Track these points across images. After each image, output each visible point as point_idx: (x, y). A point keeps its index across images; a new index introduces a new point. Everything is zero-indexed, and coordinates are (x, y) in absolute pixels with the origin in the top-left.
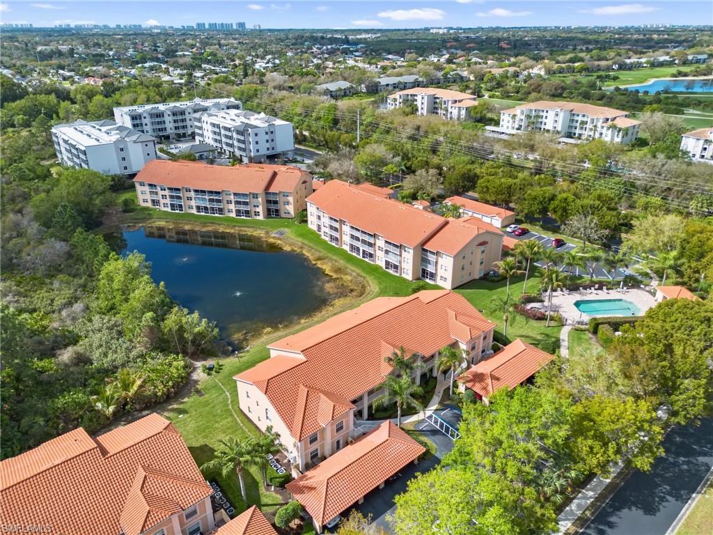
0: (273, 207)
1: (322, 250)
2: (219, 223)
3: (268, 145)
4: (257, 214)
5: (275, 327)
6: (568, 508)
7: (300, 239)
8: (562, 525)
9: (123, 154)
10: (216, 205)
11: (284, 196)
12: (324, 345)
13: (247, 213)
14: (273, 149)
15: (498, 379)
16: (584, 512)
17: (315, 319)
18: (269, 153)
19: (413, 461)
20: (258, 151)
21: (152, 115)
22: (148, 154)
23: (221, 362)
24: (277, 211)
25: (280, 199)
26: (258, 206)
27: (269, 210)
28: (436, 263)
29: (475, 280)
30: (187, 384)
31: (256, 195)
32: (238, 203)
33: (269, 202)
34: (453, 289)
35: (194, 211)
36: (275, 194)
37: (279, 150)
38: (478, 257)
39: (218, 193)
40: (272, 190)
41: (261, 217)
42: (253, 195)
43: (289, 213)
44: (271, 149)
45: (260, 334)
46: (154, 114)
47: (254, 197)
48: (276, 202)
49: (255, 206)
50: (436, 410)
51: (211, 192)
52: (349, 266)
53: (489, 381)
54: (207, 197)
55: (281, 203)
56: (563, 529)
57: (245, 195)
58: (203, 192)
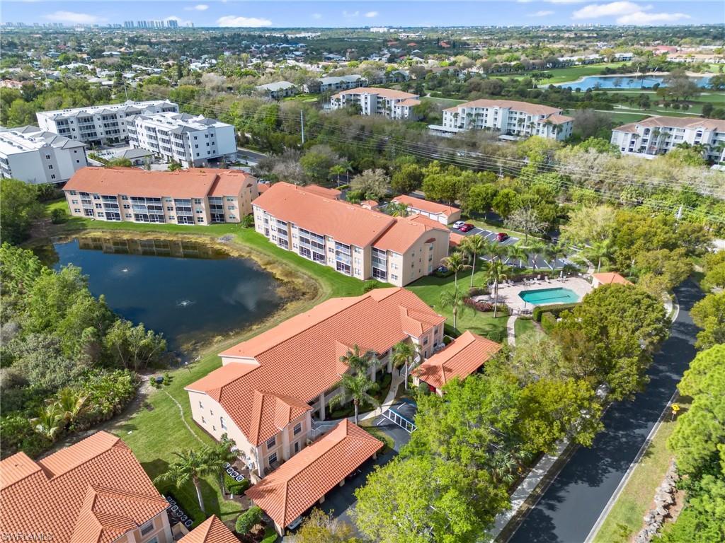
0: (217, 212)
1: (271, 254)
2: (161, 231)
3: (209, 148)
4: (200, 220)
5: (226, 335)
6: (519, 487)
7: (248, 244)
8: (515, 504)
9: (49, 162)
10: (156, 213)
11: (228, 200)
12: (277, 349)
13: (190, 219)
14: (214, 152)
15: (450, 370)
16: (535, 490)
17: (268, 324)
18: (210, 156)
19: (371, 457)
20: (198, 155)
21: (79, 120)
22: (78, 161)
23: (171, 374)
24: (222, 216)
25: (226, 204)
26: (201, 212)
27: (213, 216)
28: (387, 261)
29: (424, 276)
30: (135, 399)
31: (199, 200)
32: (179, 209)
33: (213, 207)
34: (404, 287)
35: (133, 220)
36: (220, 198)
37: (220, 153)
38: (427, 254)
39: (157, 200)
40: (215, 194)
41: (205, 223)
42: (196, 200)
43: (234, 218)
44: (212, 152)
45: (210, 343)
46: (82, 118)
47: (196, 203)
48: (220, 207)
49: (198, 212)
50: (392, 405)
51: (150, 199)
52: (300, 269)
53: (442, 373)
54: (146, 205)
55: (226, 208)
56: (516, 507)
57: (186, 201)
58: (141, 199)
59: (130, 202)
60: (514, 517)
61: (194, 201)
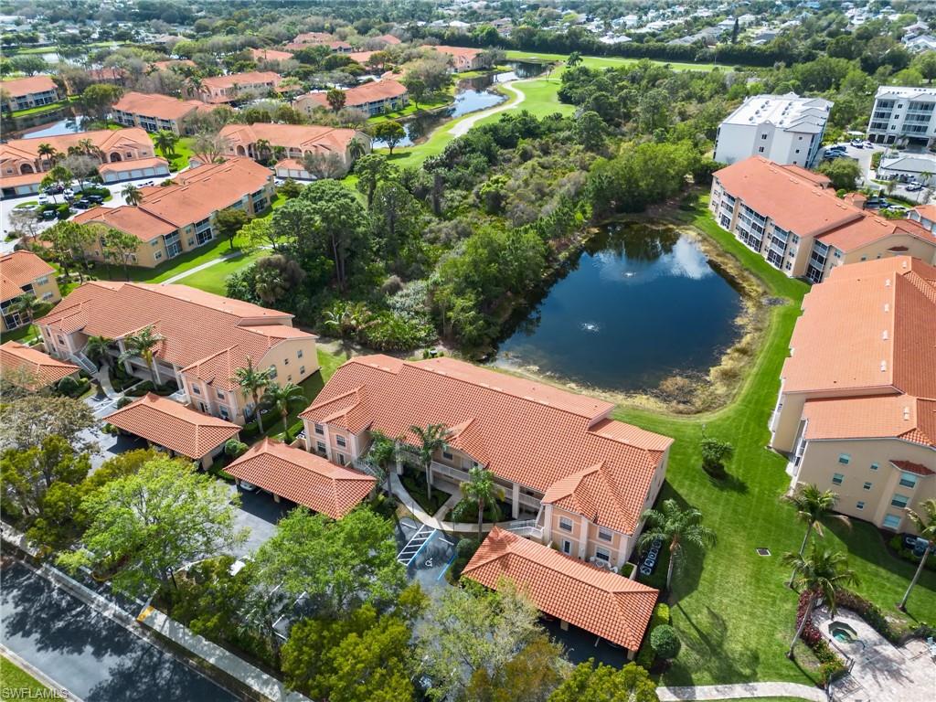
0: (816, 265)
4: (788, 267)
6: (301, 696)
8: (272, 689)
9: (763, 143)
10: (757, 236)
11: (836, 254)
13: (780, 261)
21: (913, 105)
22: (798, 151)
24: (819, 274)
25: (832, 258)
26: (793, 256)
27: (810, 267)
31: (798, 238)
32: (775, 240)
33: (814, 255)
35: (737, 235)
36: (824, 247)
39: (763, 219)
40: (825, 241)
41: (790, 273)
42: (795, 236)
47: (793, 240)
48: (821, 260)
49: (790, 254)
50: (443, 531)
51: (757, 215)
54: (753, 221)
55: (828, 264)
56: (266, 691)
57: (784, 233)
58: (752, 212)
59: (743, 211)
60: (249, 688)
61: (792, 238)
